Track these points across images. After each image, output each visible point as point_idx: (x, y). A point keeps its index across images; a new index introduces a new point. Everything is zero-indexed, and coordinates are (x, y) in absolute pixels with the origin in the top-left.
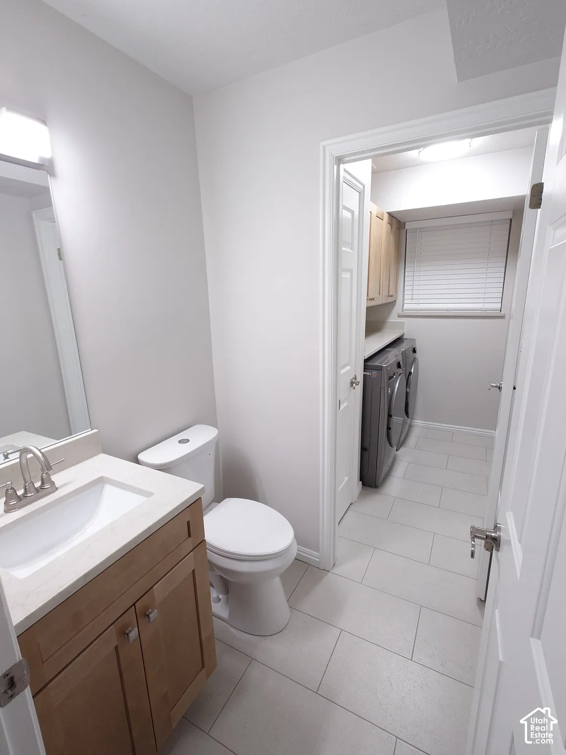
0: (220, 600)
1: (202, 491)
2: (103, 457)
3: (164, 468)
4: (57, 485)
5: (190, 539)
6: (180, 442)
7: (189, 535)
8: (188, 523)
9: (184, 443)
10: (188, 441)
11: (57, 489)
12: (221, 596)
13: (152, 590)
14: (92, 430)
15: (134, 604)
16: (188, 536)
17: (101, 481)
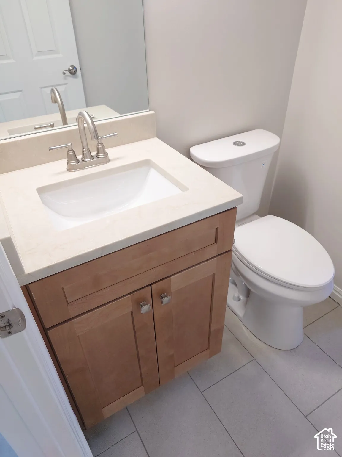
0: (239, 300)
1: (240, 200)
2: (156, 141)
3: (209, 167)
4: (110, 157)
5: (216, 246)
6: (235, 143)
7: (216, 242)
8: (217, 229)
9: (239, 146)
10: (244, 144)
11: (110, 161)
12: (241, 297)
13: (169, 278)
14: (149, 111)
15: (151, 285)
16: (214, 242)
17: (147, 163)
